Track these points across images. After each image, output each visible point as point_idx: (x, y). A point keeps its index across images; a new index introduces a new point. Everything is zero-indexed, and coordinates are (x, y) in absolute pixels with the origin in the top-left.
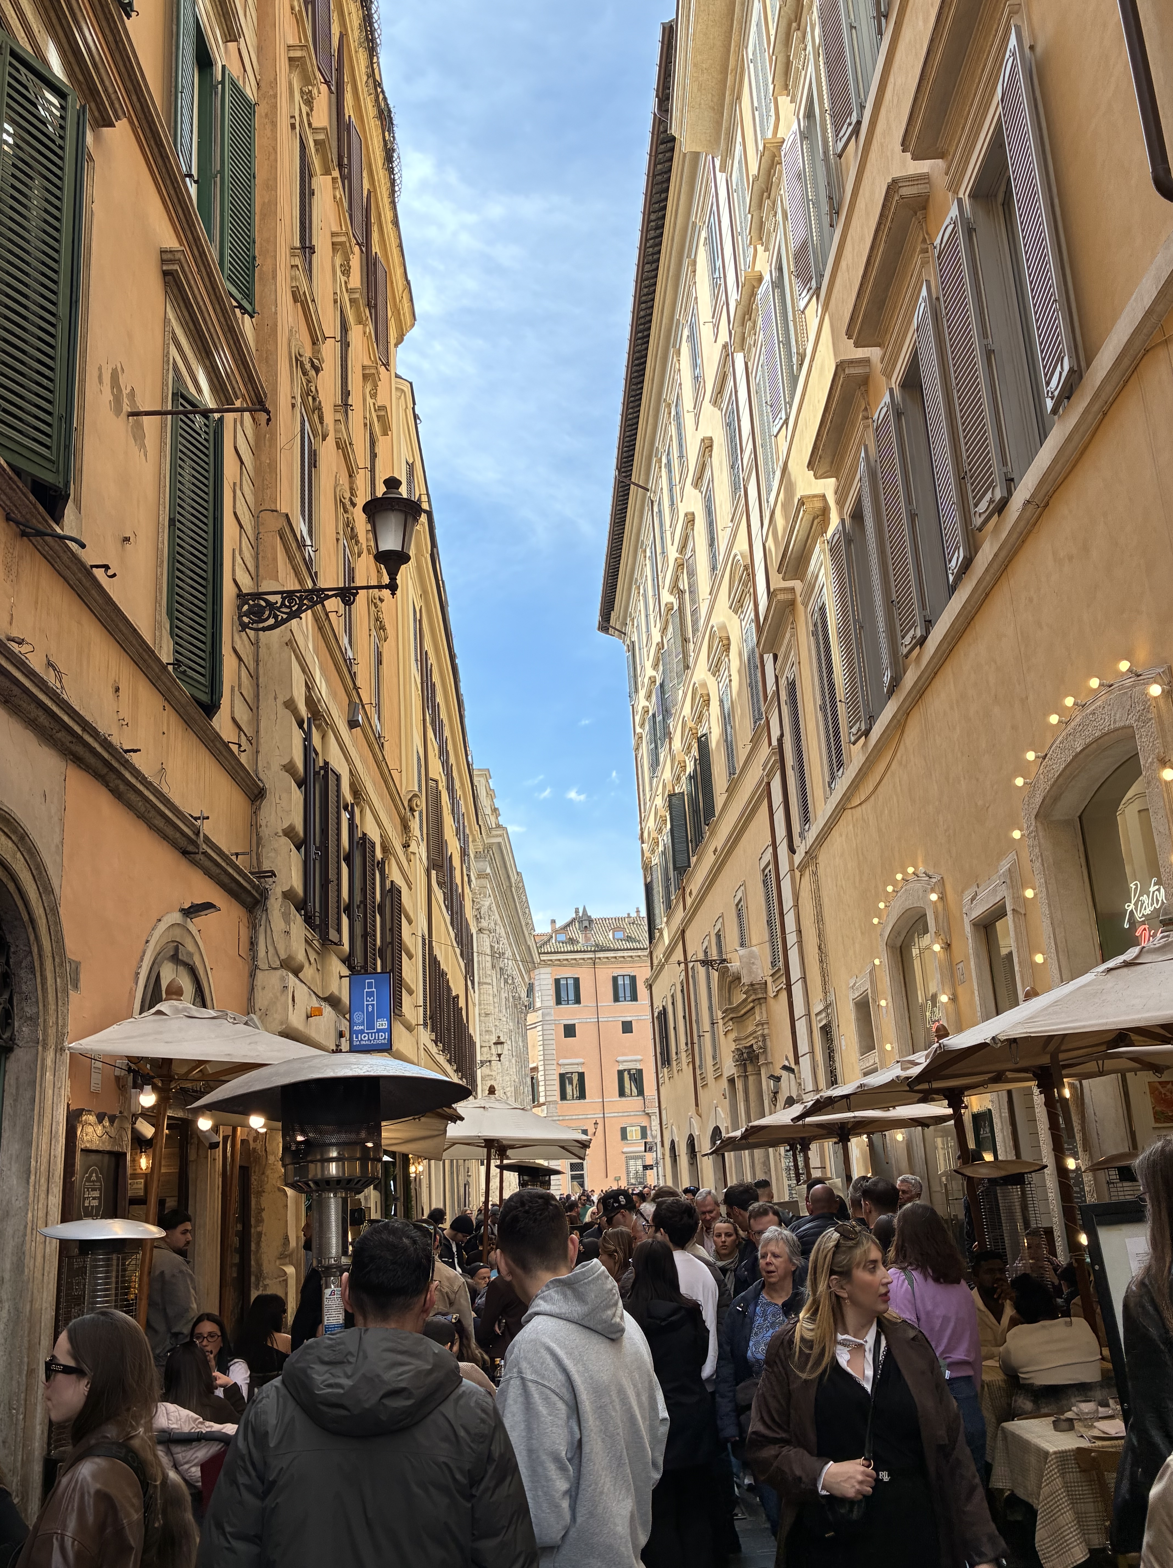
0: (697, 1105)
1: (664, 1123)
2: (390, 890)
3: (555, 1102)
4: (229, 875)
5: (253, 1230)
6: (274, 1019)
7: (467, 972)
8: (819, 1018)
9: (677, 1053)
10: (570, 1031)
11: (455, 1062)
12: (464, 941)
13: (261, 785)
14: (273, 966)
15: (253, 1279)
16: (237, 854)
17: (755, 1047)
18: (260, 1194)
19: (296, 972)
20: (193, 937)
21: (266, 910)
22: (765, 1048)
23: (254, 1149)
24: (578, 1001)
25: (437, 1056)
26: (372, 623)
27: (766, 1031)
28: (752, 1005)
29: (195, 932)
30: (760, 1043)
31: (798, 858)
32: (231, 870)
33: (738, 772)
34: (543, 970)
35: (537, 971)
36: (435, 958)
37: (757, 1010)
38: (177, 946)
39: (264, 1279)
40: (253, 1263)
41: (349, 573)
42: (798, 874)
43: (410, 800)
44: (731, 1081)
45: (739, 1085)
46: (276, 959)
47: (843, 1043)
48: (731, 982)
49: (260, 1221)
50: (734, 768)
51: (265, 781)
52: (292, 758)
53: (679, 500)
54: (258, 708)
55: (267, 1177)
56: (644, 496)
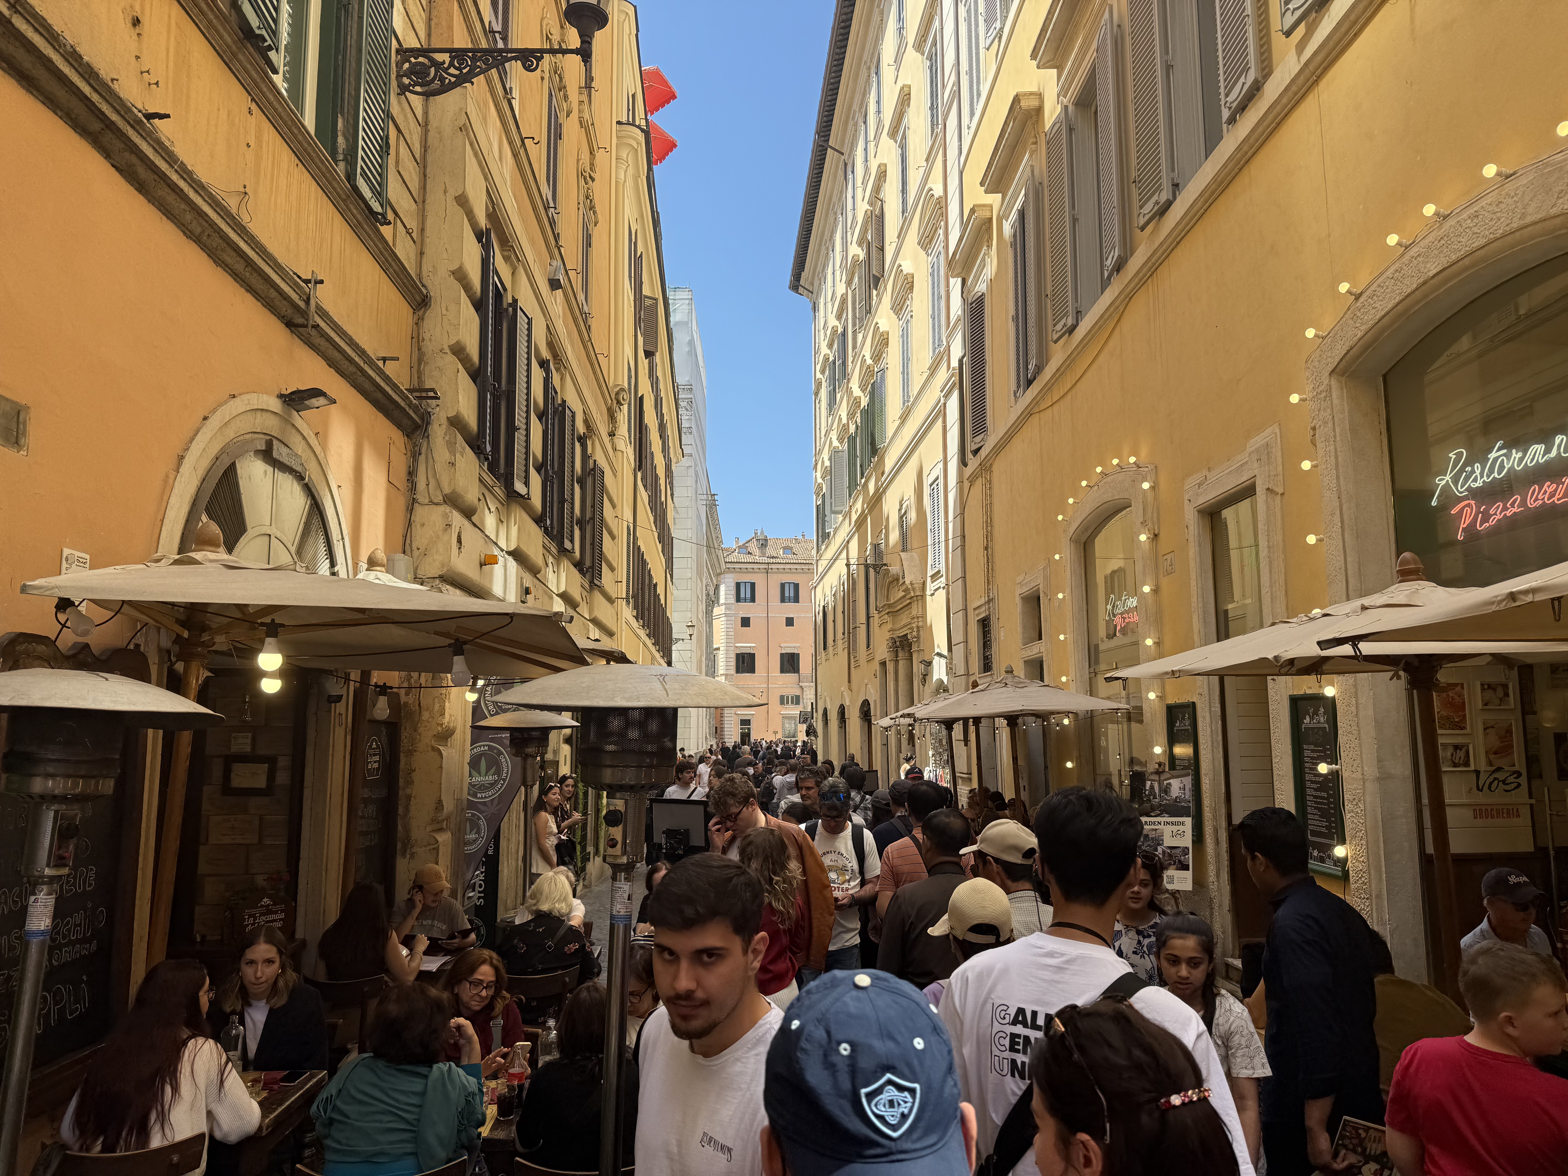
0: (849, 682)
1: (819, 694)
2: (593, 469)
3: (732, 675)
4: (369, 378)
5: (401, 793)
6: (434, 560)
7: (667, 567)
8: (977, 612)
9: (834, 641)
10: (746, 622)
11: (654, 637)
12: (666, 540)
13: (425, 291)
14: (435, 501)
15: (399, 845)
16: (384, 359)
17: (909, 637)
18: (410, 753)
19: (468, 513)
20: (304, 438)
21: (428, 437)
22: (918, 637)
23: (406, 704)
24: (753, 600)
25: (638, 631)
26: (581, 198)
27: (920, 624)
28: (909, 601)
29: (306, 431)
30: (915, 633)
31: (968, 471)
32: (371, 372)
33: (912, 399)
34: (727, 575)
35: (722, 576)
36: (639, 548)
37: (914, 606)
38: (271, 441)
39: (412, 847)
40: (400, 828)
41: (556, 129)
42: (966, 484)
43: (617, 394)
44: (883, 664)
45: (890, 667)
46: (438, 493)
47: (1002, 634)
48: (891, 582)
49: (410, 783)
50: (909, 396)
51: (430, 287)
52: (462, 264)
53: (873, 155)
54: (424, 202)
55: (420, 735)
56: (838, 160)
